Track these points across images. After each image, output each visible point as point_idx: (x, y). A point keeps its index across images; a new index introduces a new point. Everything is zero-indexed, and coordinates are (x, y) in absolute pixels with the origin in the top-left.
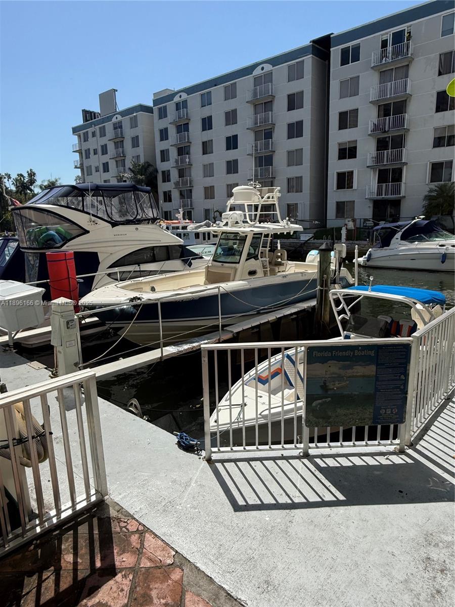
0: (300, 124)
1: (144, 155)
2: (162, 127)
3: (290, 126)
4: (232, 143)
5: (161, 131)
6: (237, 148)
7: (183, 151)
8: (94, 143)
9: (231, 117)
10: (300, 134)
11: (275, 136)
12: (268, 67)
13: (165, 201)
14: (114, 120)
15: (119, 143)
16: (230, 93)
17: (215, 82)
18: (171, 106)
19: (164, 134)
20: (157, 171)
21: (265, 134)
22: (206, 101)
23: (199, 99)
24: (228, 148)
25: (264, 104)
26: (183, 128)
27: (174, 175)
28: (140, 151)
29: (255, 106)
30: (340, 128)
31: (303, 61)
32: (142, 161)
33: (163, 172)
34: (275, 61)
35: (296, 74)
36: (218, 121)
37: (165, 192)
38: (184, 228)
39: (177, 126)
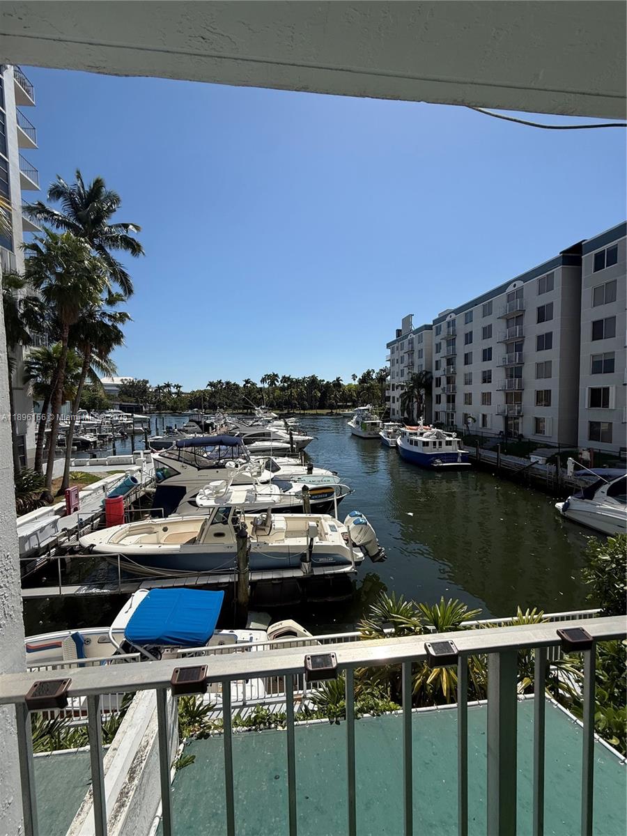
0: (549, 335)
1: (425, 364)
2: (437, 342)
3: (540, 338)
4: (487, 355)
5: (437, 345)
6: (491, 360)
7: (450, 362)
8: (396, 357)
9: (487, 332)
10: (549, 347)
11: (524, 347)
12: (519, 284)
13: (437, 403)
14: (409, 337)
15: (411, 353)
16: (487, 311)
17: (475, 303)
18: (444, 324)
19: (438, 347)
20: (432, 378)
21: (516, 346)
22: (469, 319)
23: (463, 318)
24: (484, 360)
25: (515, 318)
26: (451, 341)
27: (444, 381)
28: (423, 361)
29: (508, 321)
30: (594, 339)
31: (553, 273)
32: (424, 369)
33: (437, 379)
34: (525, 278)
35: (546, 286)
36: (478, 334)
37: (437, 396)
38: (421, 434)
39: (447, 341)
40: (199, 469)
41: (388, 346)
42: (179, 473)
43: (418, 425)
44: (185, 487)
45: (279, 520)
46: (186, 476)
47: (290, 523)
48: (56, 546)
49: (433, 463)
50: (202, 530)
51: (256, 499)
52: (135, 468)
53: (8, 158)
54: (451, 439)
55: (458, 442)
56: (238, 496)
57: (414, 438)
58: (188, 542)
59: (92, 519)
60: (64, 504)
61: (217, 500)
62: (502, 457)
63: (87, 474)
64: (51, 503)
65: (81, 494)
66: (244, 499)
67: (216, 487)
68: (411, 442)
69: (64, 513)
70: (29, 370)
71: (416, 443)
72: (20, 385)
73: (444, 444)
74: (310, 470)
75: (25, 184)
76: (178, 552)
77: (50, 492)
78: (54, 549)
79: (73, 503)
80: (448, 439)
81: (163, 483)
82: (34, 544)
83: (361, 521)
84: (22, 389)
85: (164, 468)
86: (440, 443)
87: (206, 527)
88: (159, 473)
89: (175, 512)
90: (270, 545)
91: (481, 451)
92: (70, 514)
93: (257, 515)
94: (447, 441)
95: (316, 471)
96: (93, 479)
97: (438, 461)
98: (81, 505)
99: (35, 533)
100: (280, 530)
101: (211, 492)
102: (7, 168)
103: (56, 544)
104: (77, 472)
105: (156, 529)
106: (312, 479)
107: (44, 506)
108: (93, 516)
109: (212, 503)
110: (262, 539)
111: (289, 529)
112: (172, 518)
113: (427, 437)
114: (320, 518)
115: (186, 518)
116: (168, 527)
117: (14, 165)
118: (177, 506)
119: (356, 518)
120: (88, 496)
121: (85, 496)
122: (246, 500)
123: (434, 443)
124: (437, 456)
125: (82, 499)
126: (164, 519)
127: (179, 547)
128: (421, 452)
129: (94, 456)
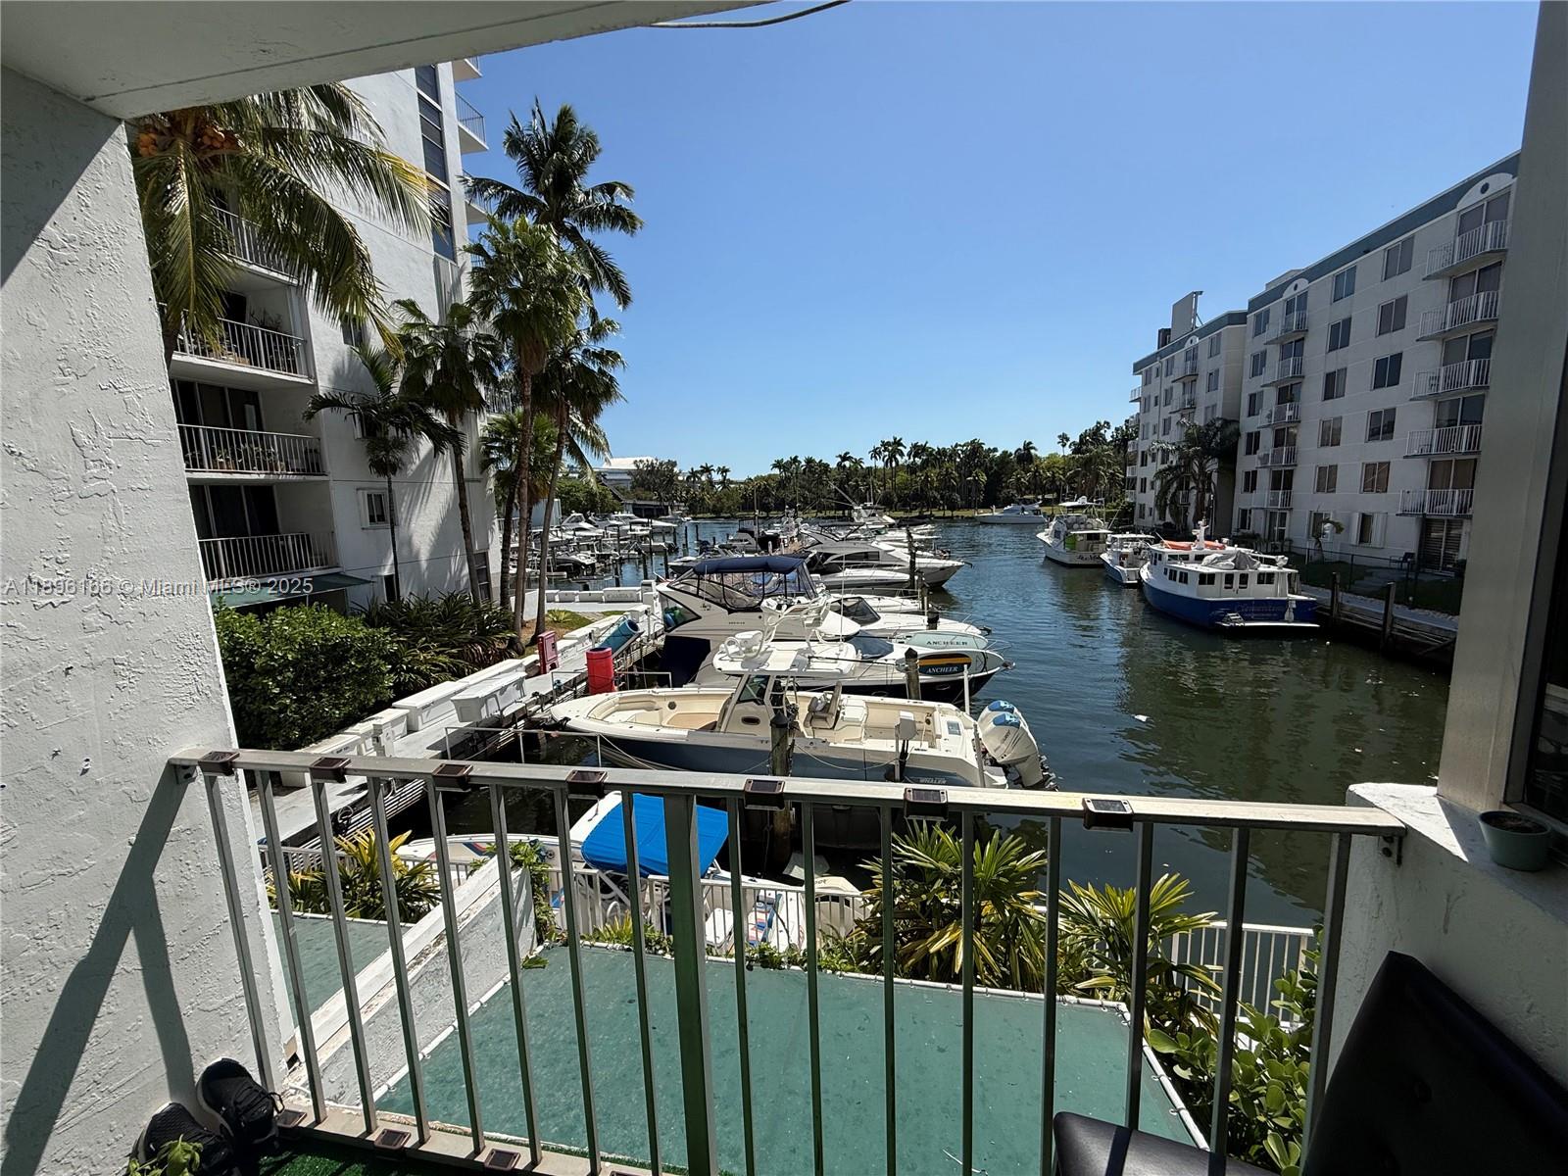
1: (1224, 404)
2: (1256, 351)
4: (1388, 371)
5: (1255, 357)
6: (1397, 383)
7: (1287, 394)
8: (1155, 390)
9: (1392, 316)
12: (1499, 182)
13: (1246, 490)
14: (1188, 345)
15: (1190, 380)
16: (1398, 264)
17: (1365, 246)
18: (1277, 308)
19: (1259, 362)
20: (1238, 434)
21: (1472, 344)
22: (1344, 288)
23: (1330, 286)
24: (1379, 384)
25: (1477, 274)
26: (1293, 345)
27: (1267, 440)
28: (1218, 397)
29: (1455, 282)
32: (1219, 414)
33: (1250, 435)
36: (1365, 324)
37: (1247, 474)
38: (1199, 558)
39: (1283, 346)
40: (730, 611)
41: (1138, 367)
42: (699, 617)
43: (1193, 538)
44: (708, 641)
45: (854, 707)
46: (709, 621)
47: (873, 712)
48: (524, 717)
49: (1221, 619)
50: (724, 711)
51: (809, 665)
52: (641, 607)
53: (440, 105)
54: (1273, 569)
55: (1290, 575)
56: (780, 659)
57: (1182, 565)
58: (703, 729)
59: (574, 683)
60: (536, 657)
61: (746, 662)
62: (1399, 611)
63: (574, 615)
64: (521, 654)
65: (560, 645)
66: (791, 663)
67: (746, 641)
68: (1173, 574)
69: (537, 670)
70: (487, 453)
71: (1184, 577)
72: (477, 476)
73: (1253, 581)
74: (933, 623)
75: (467, 144)
76: (684, 741)
77: (520, 638)
78: (523, 722)
79: (549, 656)
80: (1264, 568)
81: (674, 633)
82: (491, 710)
83: (1008, 719)
84: (479, 481)
85: (676, 608)
86: (1244, 579)
87: (730, 707)
88: (668, 615)
89: (693, 681)
90: (832, 744)
91: (1343, 597)
92: (545, 673)
93: (819, 695)
94: (1261, 575)
95: (944, 624)
96: (582, 622)
97: (1233, 616)
98: (560, 661)
99: (492, 695)
100: (854, 723)
101: (737, 649)
102: (440, 124)
103: (523, 714)
104: (560, 611)
105: (659, 703)
106: (933, 638)
107: (512, 658)
108: (575, 678)
109: (736, 667)
110: (821, 735)
111: (869, 723)
112: (689, 689)
113: (1211, 564)
114: (934, 709)
115: (704, 691)
116: (676, 702)
117: (450, 116)
118: (697, 670)
119: (1001, 713)
120: (570, 647)
121: (566, 648)
122: (793, 666)
123: (1229, 578)
124: (1232, 606)
125: (563, 651)
126: (670, 689)
127: (685, 733)
128: (1194, 595)
129: (586, 588)
